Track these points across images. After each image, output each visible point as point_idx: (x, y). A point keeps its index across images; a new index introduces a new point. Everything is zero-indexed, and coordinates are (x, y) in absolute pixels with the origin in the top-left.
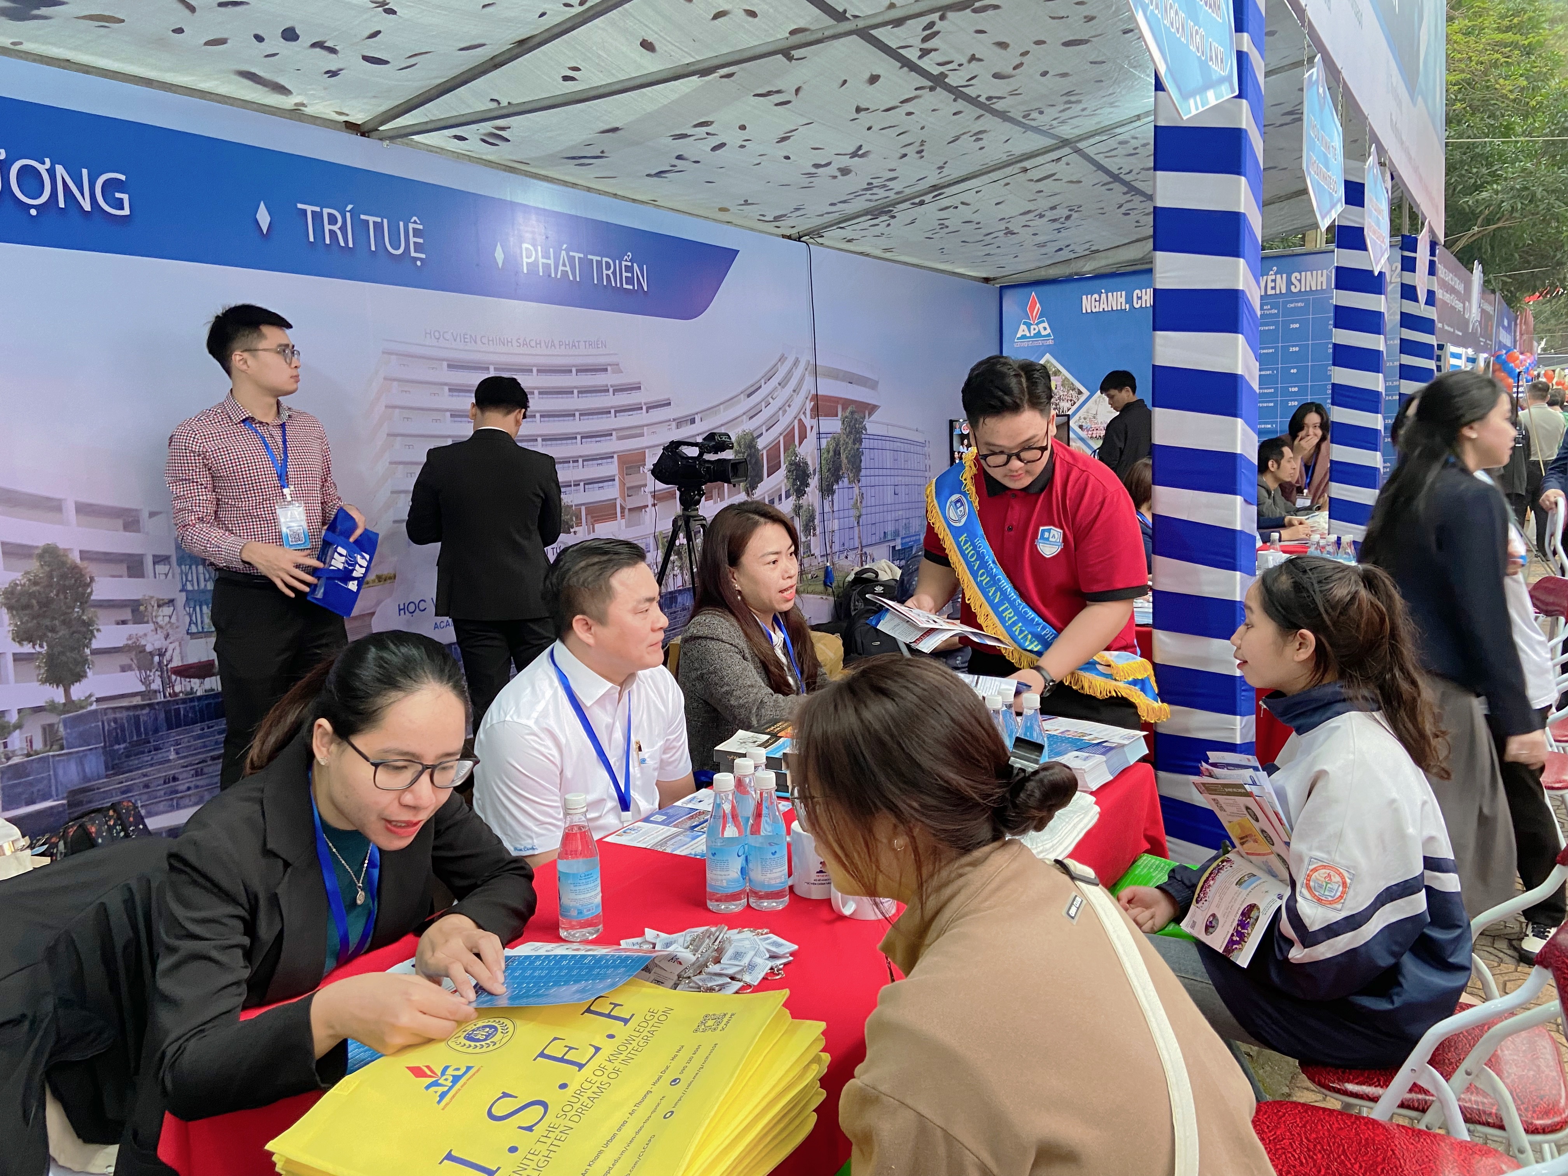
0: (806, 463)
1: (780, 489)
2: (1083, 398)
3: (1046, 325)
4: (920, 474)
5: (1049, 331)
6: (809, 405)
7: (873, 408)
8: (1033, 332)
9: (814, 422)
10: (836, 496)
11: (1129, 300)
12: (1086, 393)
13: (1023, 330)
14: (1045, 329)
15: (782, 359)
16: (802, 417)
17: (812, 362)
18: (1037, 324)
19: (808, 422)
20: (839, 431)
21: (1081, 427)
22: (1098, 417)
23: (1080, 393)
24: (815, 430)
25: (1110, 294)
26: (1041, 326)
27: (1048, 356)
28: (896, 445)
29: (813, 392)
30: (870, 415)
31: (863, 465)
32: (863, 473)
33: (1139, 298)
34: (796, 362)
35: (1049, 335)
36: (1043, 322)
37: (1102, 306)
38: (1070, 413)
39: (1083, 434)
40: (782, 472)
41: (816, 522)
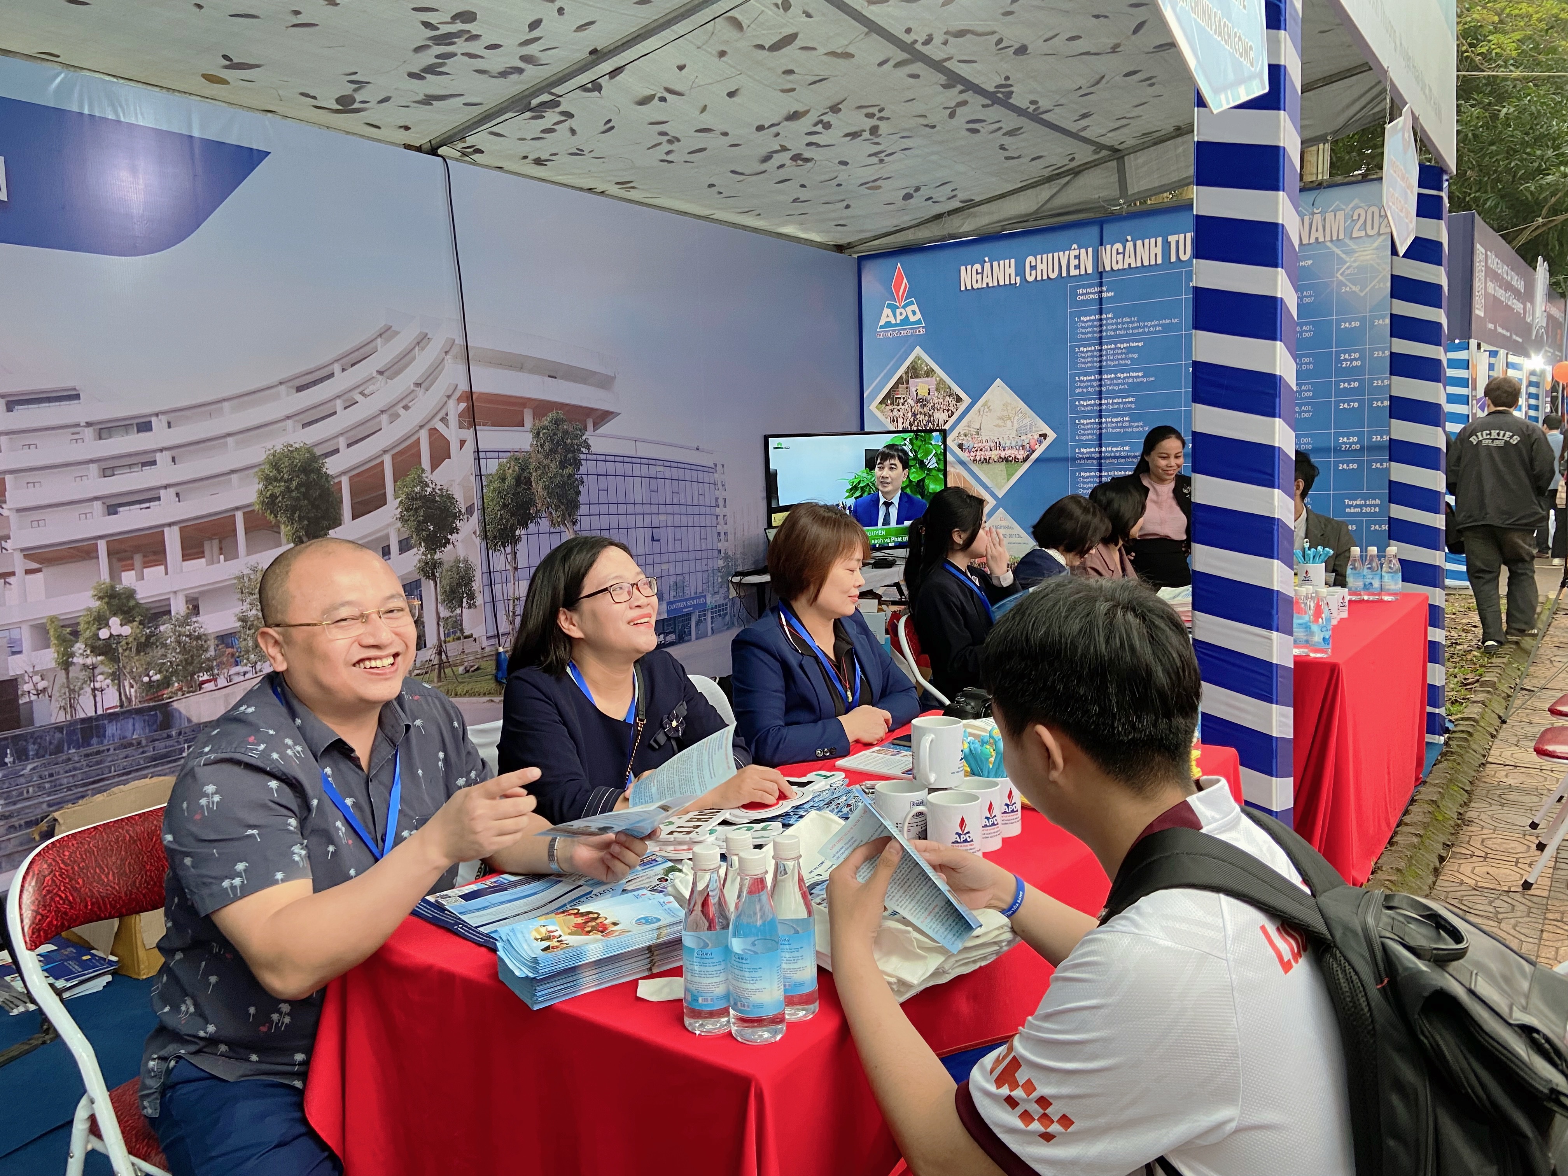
0: (450, 498)
1: (387, 537)
2: (962, 407)
3: (915, 307)
4: (708, 510)
5: (919, 316)
6: (455, 409)
7: (602, 417)
8: (899, 318)
9: (468, 434)
10: (521, 547)
11: (1020, 271)
12: (967, 400)
13: (887, 315)
14: (914, 313)
15: (386, 333)
16: (440, 427)
17: (460, 341)
18: (904, 307)
19: (453, 433)
20: (527, 447)
21: (961, 446)
22: (982, 432)
23: (959, 400)
24: (470, 446)
25: (995, 264)
26: (909, 309)
27: (918, 351)
28: (653, 471)
29: (464, 387)
30: (596, 426)
31: (582, 499)
32: (583, 510)
33: (1034, 268)
34: (422, 341)
35: (918, 322)
36: (912, 303)
37: (985, 280)
38: (947, 427)
39: (964, 456)
40: (391, 510)
41: (476, 586)
